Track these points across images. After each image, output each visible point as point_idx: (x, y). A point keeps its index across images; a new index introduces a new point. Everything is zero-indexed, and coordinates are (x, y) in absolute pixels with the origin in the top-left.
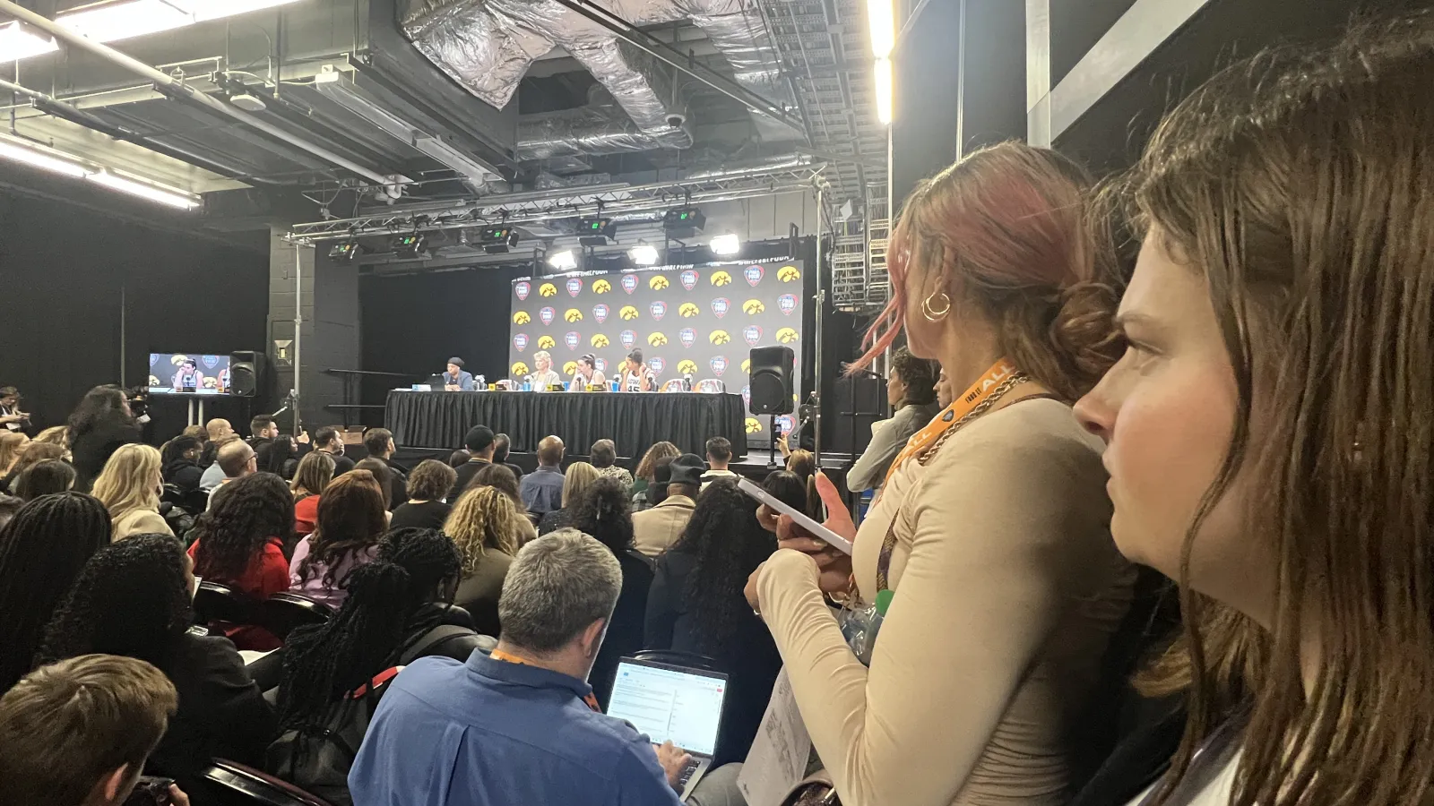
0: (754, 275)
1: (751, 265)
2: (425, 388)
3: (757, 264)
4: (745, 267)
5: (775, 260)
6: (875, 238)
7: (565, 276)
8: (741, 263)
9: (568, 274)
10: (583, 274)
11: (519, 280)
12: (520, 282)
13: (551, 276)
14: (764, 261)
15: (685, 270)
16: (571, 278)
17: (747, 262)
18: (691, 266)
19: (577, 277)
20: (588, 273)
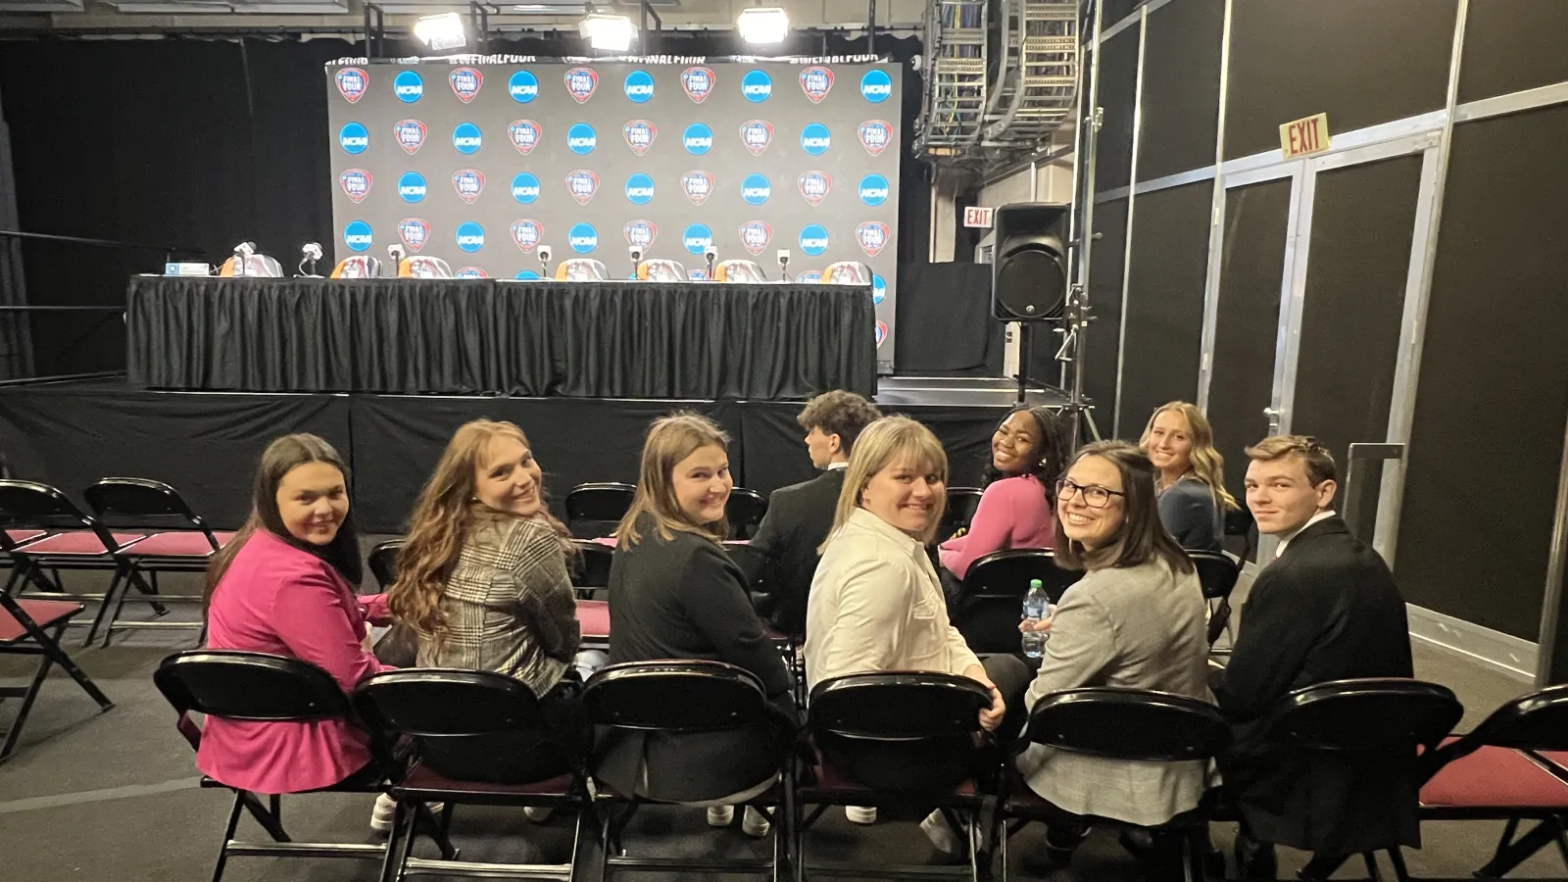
0: (817, 83)
1: (812, 64)
2: (198, 270)
3: (823, 64)
4: (800, 67)
5: (855, 60)
6: (1033, 35)
7: (446, 62)
8: (794, 60)
9: (453, 59)
10: (483, 59)
11: (341, 62)
12: (344, 65)
13: (415, 59)
14: (835, 59)
15: (689, 65)
16: (459, 65)
17: (806, 60)
18: (701, 60)
19: (470, 65)
20: (493, 59)
